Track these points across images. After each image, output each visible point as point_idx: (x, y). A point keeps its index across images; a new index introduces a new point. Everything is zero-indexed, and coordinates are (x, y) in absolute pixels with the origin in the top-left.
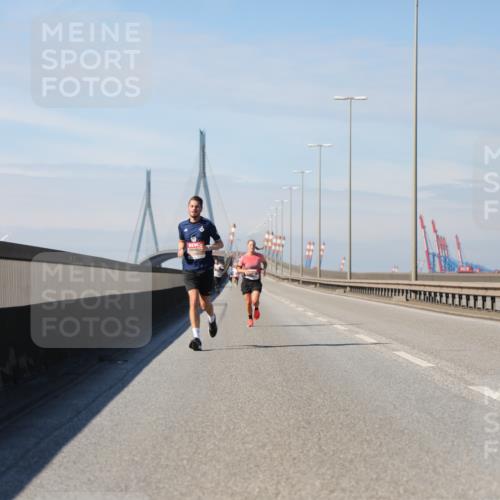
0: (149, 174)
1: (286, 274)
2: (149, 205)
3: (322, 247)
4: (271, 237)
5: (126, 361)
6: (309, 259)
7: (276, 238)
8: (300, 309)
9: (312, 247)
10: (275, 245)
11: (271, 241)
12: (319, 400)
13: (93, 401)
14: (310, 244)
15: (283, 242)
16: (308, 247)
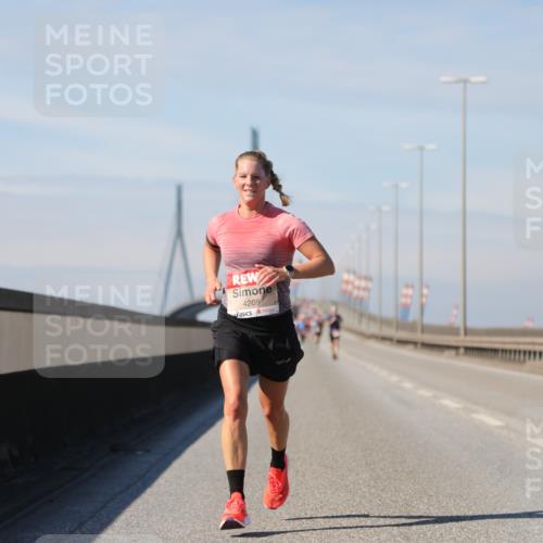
0: (179, 190)
1: (374, 329)
2: (179, 234)
3: (425, 291)
4: (351, 278)
5: (148, 451)
6: (406, 308)
7: (360, 278)
8: (394, 379)
9: (410, 292)
10: (359, 288)
11: (352, 283)
12: (421, 507)
13: (102, 508)
14: (407, 286)
15: (370, 285)
16: (405, 291)
